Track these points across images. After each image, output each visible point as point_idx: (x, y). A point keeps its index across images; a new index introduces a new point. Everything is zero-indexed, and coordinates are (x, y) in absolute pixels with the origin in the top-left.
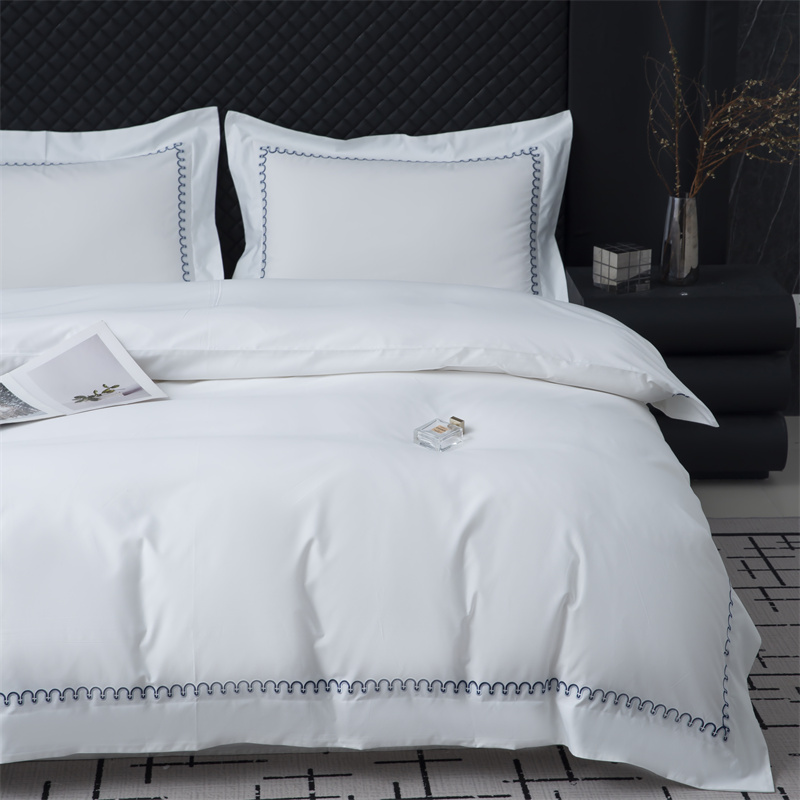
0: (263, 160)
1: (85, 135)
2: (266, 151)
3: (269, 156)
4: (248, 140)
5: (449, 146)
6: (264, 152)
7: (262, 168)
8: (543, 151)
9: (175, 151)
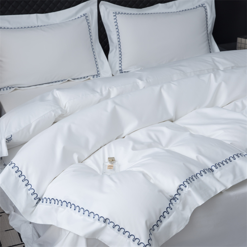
0: (115, 17)
1: (50, 14)
2: (116, 14)
3: (117, 15)
4: (108, 10)
5: (174, 6)
6: (115, 14)
7: (115, 20)
8: (206, 5)
9: (85, 17)
